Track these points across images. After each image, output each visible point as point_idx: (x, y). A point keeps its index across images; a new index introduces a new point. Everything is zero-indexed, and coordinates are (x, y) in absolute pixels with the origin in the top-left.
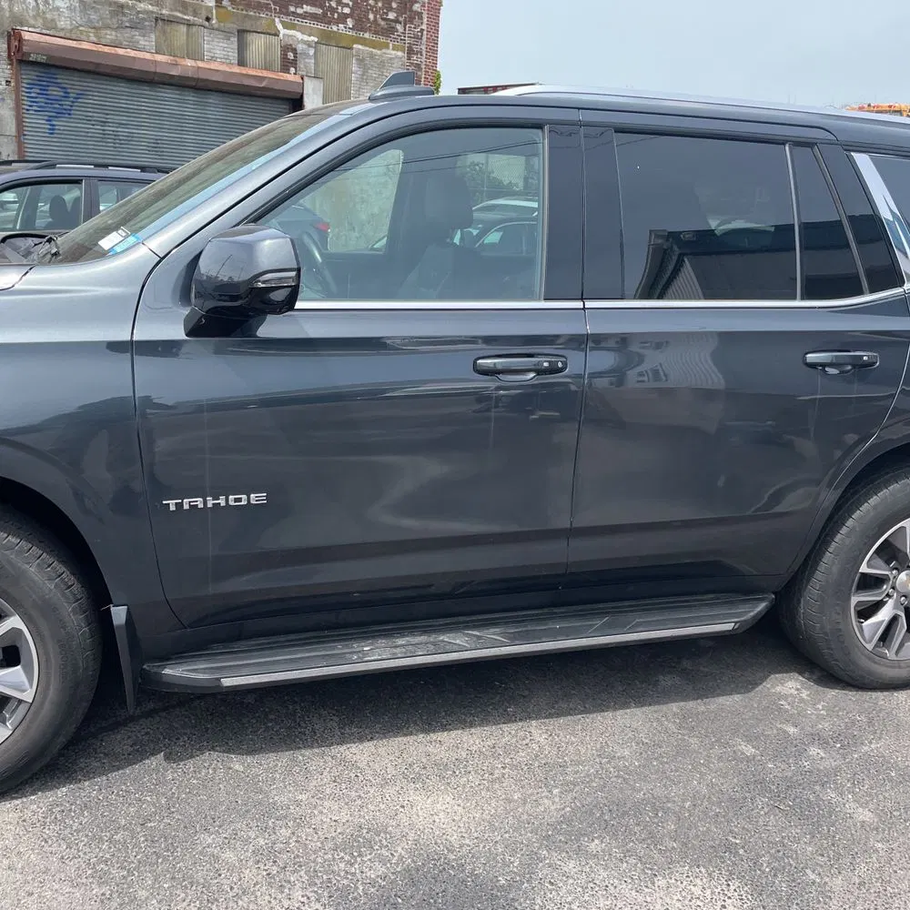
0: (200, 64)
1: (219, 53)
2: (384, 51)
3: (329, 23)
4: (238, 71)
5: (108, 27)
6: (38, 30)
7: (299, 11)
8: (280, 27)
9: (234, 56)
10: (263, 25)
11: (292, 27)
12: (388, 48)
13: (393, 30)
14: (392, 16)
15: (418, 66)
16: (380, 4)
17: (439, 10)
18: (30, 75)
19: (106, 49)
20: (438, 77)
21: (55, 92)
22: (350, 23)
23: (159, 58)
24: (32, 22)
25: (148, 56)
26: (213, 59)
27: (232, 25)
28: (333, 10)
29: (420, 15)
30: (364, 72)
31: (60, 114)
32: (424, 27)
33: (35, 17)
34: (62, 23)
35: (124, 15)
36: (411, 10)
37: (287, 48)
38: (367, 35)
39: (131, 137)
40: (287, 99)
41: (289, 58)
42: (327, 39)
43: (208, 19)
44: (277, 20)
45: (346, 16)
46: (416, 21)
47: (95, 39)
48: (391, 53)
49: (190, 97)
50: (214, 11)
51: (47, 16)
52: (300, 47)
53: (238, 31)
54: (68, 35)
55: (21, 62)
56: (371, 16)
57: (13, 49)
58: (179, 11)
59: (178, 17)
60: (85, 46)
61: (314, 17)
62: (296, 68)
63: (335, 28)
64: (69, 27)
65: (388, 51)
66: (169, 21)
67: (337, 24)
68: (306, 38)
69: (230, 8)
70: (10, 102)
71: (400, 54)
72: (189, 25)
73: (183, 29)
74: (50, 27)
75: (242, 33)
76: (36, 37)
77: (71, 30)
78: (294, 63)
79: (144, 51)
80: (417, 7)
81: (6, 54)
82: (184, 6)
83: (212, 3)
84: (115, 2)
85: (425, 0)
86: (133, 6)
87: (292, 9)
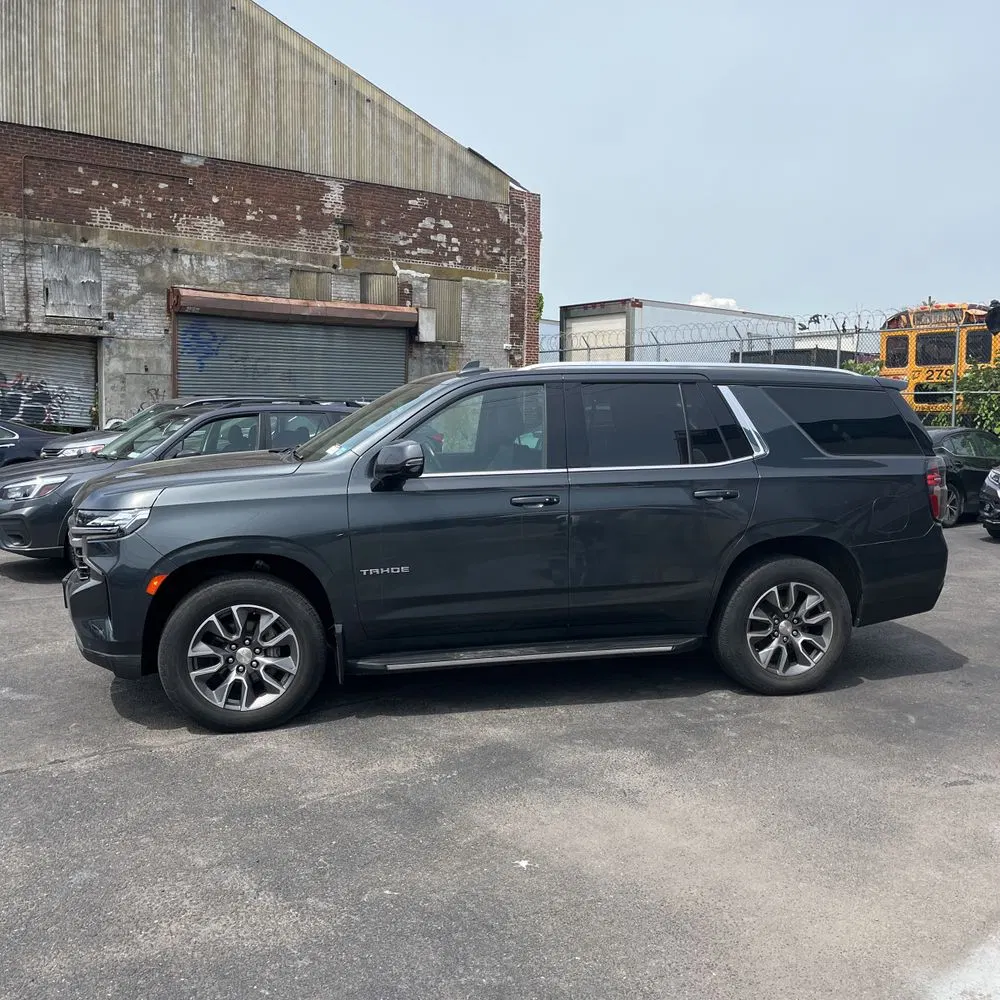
0: (328, 304)
1: (343, 293)
2: (490, 280)
3: (440, 261)
4: (361, 308)
5: (250, 280)
6: (193, 287)
7: (414, 253)
8: (397, 268)
9: (357, 295)
10: (382, 267)
11: (409, 267)
12: (494, 277)
13: (498, 262)
14: (496, 250)
15: (522, 291)
16: (485, 242)
17: (539, 242)
18: (184, 323)
19: (249, 298)
20: (541, 298)
21: (205, 336)
22: (459, 259)
23: (293, 302)
24: (187, 280)
25: (284, 301)
26: (339, 299)
27: (356, 270)
28: (444, 250)
29: (521, 248)
30: (472, 301)
31: (208, 355)
32: (526, 257)
33: (190, 277)
34: (212, 280)
35: (264, 269)
36: (513, 244)
37: (404, 285)
38: (474, 269)
39: (268, 369)
40: (406, 328)
41: (405, 293)
42: (438, 274)
43: (335, 267)
44: (394, 262)
45: (456, 254)
46: (519, 252)
47: (239, 291)
48: (498, 281)
49: (320, 332)
50: (340, 260)
51: (201, 274)
52: (415, 283)
53: (361, 274)
54: (216, 289)
55: (178, 314)
56: (478, 252)
57: (172, 304)
58: (311, 262)
59: (309, 267)
60: (232, 297)
61: (426, 257)
62: (411, 301)
63: (445, 265)
64: (217, 282)
65: (494, 280)
66: (302, 271)
67: (447, 261)
68: (420, 275)
69: (353, 256)
70: (168, 348)
71: (505, 282)
72: (319, 272)
73: (314, 276)
74: (203, 283)
75: (364, 276)
76: (191, 293)
77: (220, 285)
78: (409, 297)
79: (281, 298)
80: (518, 241)
81: (165, 308)
82: (315, 258)
83: (338, 253)
84: (256, 259)
85: (526, 234)
86: (272, 261)
87: (407, 252)
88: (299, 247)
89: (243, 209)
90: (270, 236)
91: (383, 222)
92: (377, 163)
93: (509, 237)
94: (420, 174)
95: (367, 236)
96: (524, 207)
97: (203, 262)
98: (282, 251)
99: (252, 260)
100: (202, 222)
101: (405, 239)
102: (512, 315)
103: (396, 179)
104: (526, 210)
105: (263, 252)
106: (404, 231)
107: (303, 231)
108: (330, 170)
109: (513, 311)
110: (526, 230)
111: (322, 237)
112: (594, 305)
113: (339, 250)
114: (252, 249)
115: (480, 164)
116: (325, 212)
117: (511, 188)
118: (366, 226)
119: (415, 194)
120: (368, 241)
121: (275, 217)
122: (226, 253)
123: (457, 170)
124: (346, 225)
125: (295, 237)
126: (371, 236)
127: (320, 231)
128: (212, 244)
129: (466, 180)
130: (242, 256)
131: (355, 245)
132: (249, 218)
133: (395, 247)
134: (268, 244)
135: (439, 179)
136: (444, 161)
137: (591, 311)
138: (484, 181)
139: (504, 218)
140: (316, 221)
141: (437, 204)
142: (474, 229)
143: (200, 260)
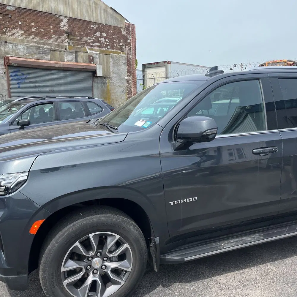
0: (64, 63)
1: (69, 59)
2: (119, 55)
3: (102, 48)
4: (76, 64)
5: (35, 54)
6: (13, 56)
7: (93, 45)
8: (88, 50)
9: (74, 59)
10: (83, 50)
11: (91, 50)
12: (121, 54)
13: (122, 48)
14: (121, 44)
15: (130, 58)
16: (117, 41)
17: (135, 41)
18: (12, 70)
19: (36, 60)
20: (137, 61)
21: (20, 75)
22: (109, 47)
23: (52, 62)
24: (11, 53)
25: (48, 62)
26: (68, 61)
27: (73, 50)
28: (104, 44)
29: (130, 43)
30: (114, 62)
31: (22, 81)
32: (131, 47)
33: (12, 52)
34: (20, 54)
35: (40, 50)
36: (127, 42)
37: (90, 56)
38: (114, 50)
39: (44, 87)
40: (91, 71)
41: (91, 59)
42: (102, 52)
43: (66, 49)
44: (87, 48)
45: (108, 45)
46: (129, 45)
47: (31, 58)
49: (62, 73)
50: (68, 47)
51: (16, 51)
52: (94, 55)
53: (75, 52)
54: (23, 57)
55: (9, 66)
56: (115, 45)
57: (6, 62)
58: (57, 47)
59: (56, 49)
60: (29, 60)
61: (98, 46)
62: (93, 62)
63: (104, 49)
64: (23, 54)
65: (121, 55)
66: (54, 50)
67: (105, 48)
68: (96, 52)
69: (72, 45)
70: (6, 79)
71: (125, 55)
72: (60, 51)
73: (59, 52)
74: (17, 55)
75: (76, 52)
76: (13, 58)
77: (24, 55)
78: (93, 60)
79: (47, 60)
80: (129, 41)
81: (3, 64)
82: (58, 46)
83: (67, 44)
84: (37, 46)
85: (131, 38)
86: (43, 47)
87: (91, 44)
88: (53, 42)
89: (30, 27)
90: (41, 38)
91: (82, 33)
92: (79, 12)
93: (125, 39)
94: (94, 16)
95: (77, 38)
96: (130, 29)
97: (17, 47)
98: (46, 43)
99: (36, 46)
100: (15, 31)
101: (90, 39)
102: (127, 67)
103: (86, 18)
104: (131, 30)
105: (39, 43)
106: (89, 36)
107: (53, 36)
108: (62, 14)
109: (127, 65)
110: (131, 37)
111: (61, 38)
112: (154, 63)
113: (67, 43)
114: (35, 42)
115: (115, 13)
116: (61, 29)
117: (125, 22)
118: (76, 34)
119: (93, 23)
120: (77, 40)
121: (43, 30)
122: (25, 44)
123: (107, 15)
124: (69, 34)
125: (50, 38)
126: (78, 38)
127: (60, 36)
128: (20, 40)
129: (110, 19)
130: (31, 44)
131: (73, 41)
132: (33, 30)
133: (87, 42)
134: (41, 40)
135: (101, 18)
136: (103, 12)
137: (153, 65)
138: (116, 19)
139: (124, 33)
140: (58, 32)
141: (101, 27)
142: (114, 36)
143: (16, 46)
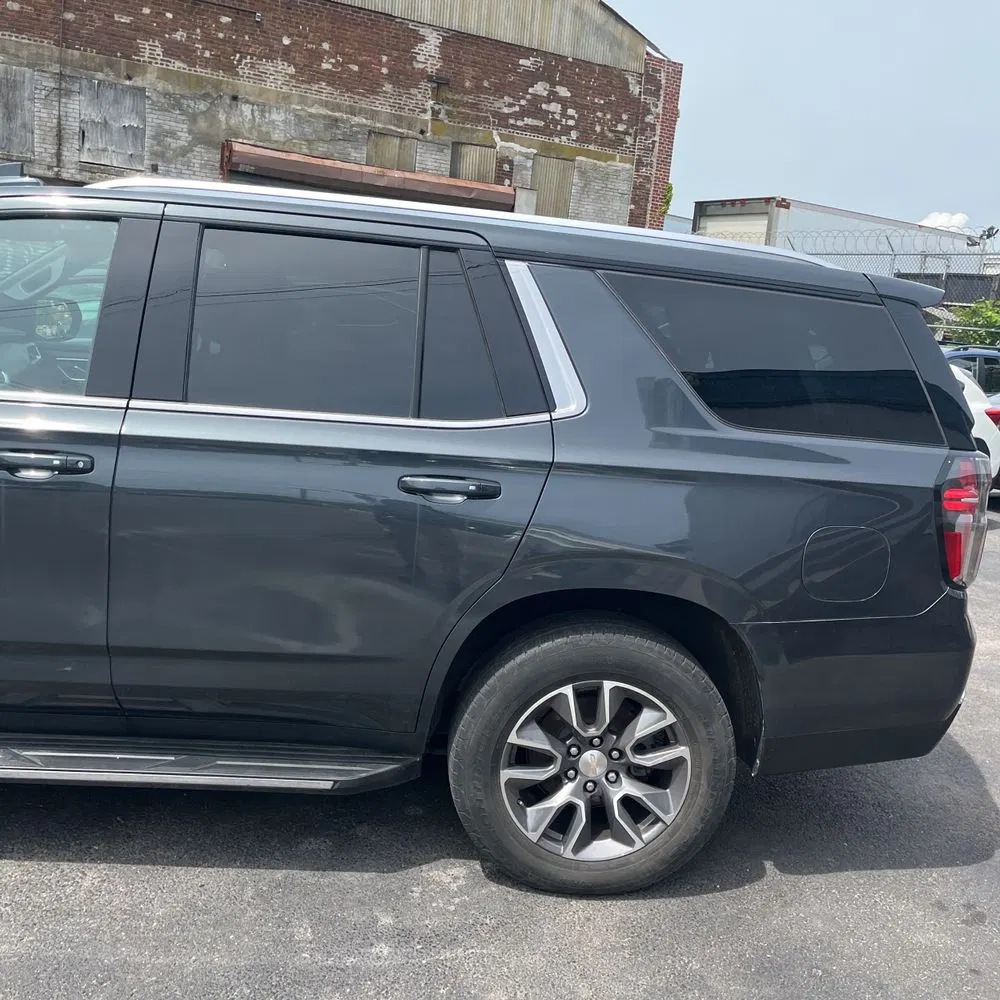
0: (408, 175)
1: (430, 164)
2: (609, 163)
3: (551, 135)
4: (446, 182)
5: (320, 140)
6: (250, 142)
7: (520, 123)
8: (497, 139)
9: (446, 167)
10: (479, 136)
11: (510, 139)
12: (614, 160)
13: (622, 142)
14: (621, 128)
15: (648, 179)
16: (609, 116)
17: (675, 121)
19: (319, 162)
20: (670, 189)
22: (574, 135)
23: (367, 169)
24: (246, 134)
25: (356, 168)
26: (424, 171)
27: (447, 138)
28: (556, 122)
30: (585, 186)
32: (657, 139)
33: (249, 130)
34: (277, 136)
35: (338, 127)
36: (643, 122)
37: (502, 160)
38: (591, 147)
41: (504, 170)
43: (422, 132)
44: (495, 132)
45: (571, 128)
46: (648, 132)
47: (306, 151)
48: (618, 165)
50: (430, 124)
51: (263, 129)
52: (517, 159)
53: (453, 143)
54: (281, 147)
55: (232, 172)
56: (598, 129)
57: (226, 160)
58: (395, 125)
59: (391, 130)
60: (294, 157)
61: (534, 129)
62: (511, 180)
64: (283, 140)
65: (614, 163)
66: (381, 134)
67: (559, 136)
68: (524, 150)
69: (446, 121)
71: (628, 166)
72: (402, 137)
73: (397, 141)
74: (265, 139)
75: (457, 145)
76: (246, 149)
77: (284, 143)
78: (509, 175)
79: (354, 163)
80: (649, 119)
81: (218, 165)
82: (399, 120)
83: (428, 116)
84: (330, 116)
85: (660, 110)
86: (348, 120)
87: (512, 121)
88: (382, 106)
89: (318, 56)
90: (347, 91)
91: (486, 84)
92: (484, 11)
93: (638, 111)
94: (536, 29)
95: (465, 99)
96: (663, 79)
97: (267, 115)
98: (361, 109)
99: (325, 117)
100: (268, 67)
101: (510, 105)
102: (633, 207)
103: (506, 33)
104: (663, 82)
105: (338, 108)
106: (509, 95)
107: (388, 87)
108: (427, 18)
109: (634, 202)
110: (661, 105)
111: (410, 96)
112: (733, 202)
113: (430, 112)
114: (326, 104)
115: (612, 21)
116: (417, 66)
117: (648, 54)
118: (463, 87)
119: (528, 52)
120: (465, 105)
121: (356, 68)
122: (294, 106)
123: (583, 26)
124: (441, 84)
125: (377, 93)
126: (469, 99)
127: (408, 88)
128: (278, 93)
129: (592, 39)
130: (312, 110)
131: (447, 107)
132: (325, 66)
133: (497, 114)
134: (346, 100)
135: (558, 35)
136: (568, 16)
137: (738, 208)
138: (615, 43)
139: (635, 89)
140: (405, 76)
141: (554, 67)
142: (596, 100)
143: (263, 112)
